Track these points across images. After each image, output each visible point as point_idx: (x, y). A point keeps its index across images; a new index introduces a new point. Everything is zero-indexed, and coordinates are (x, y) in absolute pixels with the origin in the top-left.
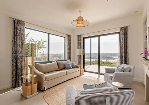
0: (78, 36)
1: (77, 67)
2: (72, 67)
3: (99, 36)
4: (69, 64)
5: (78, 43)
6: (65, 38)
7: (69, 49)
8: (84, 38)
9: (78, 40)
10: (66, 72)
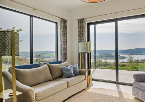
0: (80, 20)
1: (81, 73)
2: (73, 74)
3: (115, 20)
4: (68, 68)
5: (80, 32)
6: (57, 23)
7: (65, 43)
8: (89, 24)
9: (80, 28)
10: (68, 82)
